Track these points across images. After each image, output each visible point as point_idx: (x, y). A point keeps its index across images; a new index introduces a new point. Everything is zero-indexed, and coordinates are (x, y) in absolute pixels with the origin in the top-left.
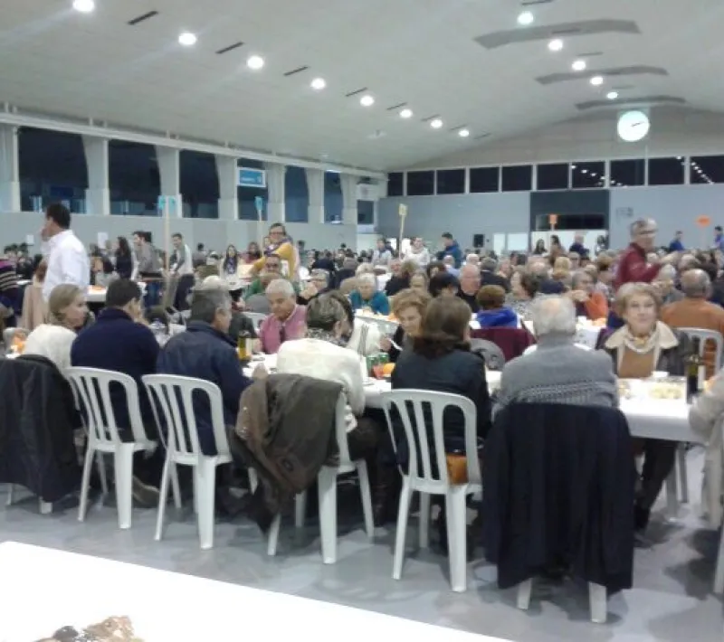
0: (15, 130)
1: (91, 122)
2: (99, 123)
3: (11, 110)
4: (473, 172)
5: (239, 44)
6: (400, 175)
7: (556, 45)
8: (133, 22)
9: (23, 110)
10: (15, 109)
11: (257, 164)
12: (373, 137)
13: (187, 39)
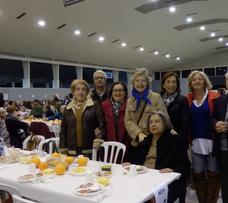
0: (29, 63)
1: (58, 60)
2: (56, 60)
3: (27, 57)
4: (182, 71)
5: (95, 33)
6: (159, 73)
7: (202, 28)
8: (59, 28)
9: (32, 57)
10: (29, 57)
11: (110, 71)
12: (147, 61)
13: (77, 33)
